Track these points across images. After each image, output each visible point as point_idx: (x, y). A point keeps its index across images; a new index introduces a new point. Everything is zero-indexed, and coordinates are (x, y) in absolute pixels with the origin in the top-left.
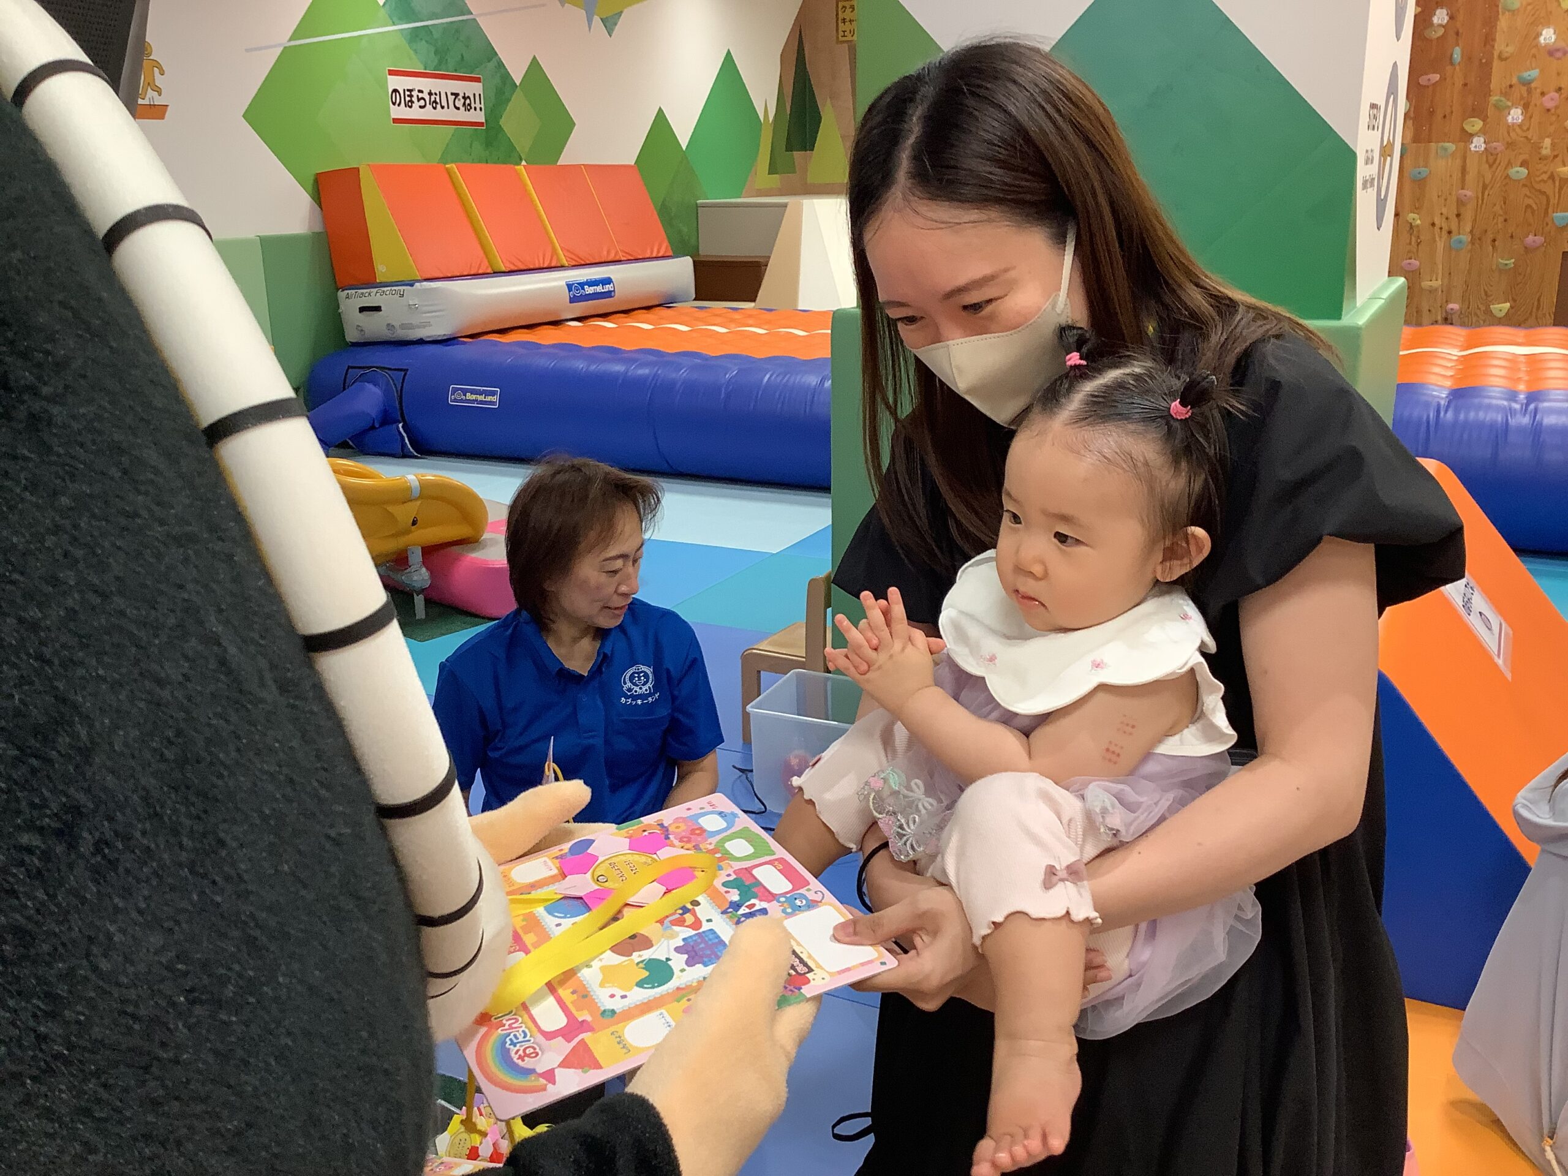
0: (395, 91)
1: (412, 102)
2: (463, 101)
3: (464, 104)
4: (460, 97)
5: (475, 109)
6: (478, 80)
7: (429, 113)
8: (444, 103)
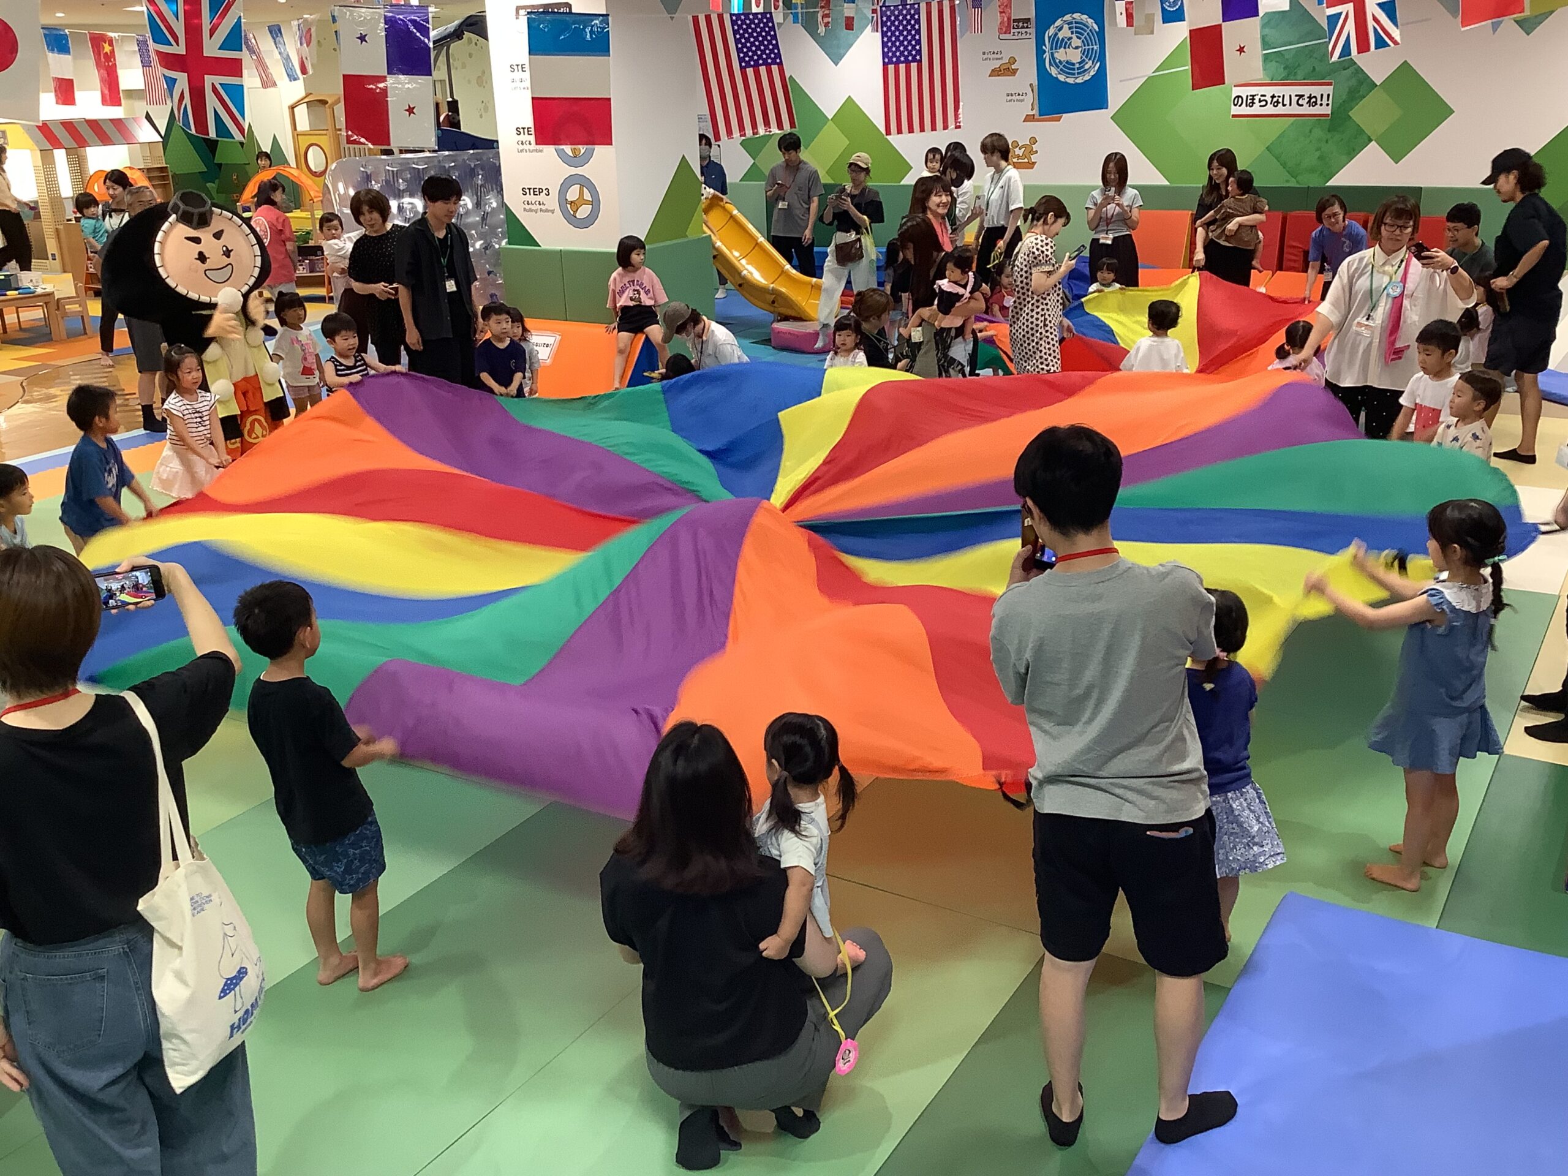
0: (1238, 97)
1: (1253, 103)
2: (1307, 100)
3: (1309, 102)
4: (1305, 97)
5: (1321, 105)
6: (1329, 84)
7: (1270, 109)
8: (1287, 101)
